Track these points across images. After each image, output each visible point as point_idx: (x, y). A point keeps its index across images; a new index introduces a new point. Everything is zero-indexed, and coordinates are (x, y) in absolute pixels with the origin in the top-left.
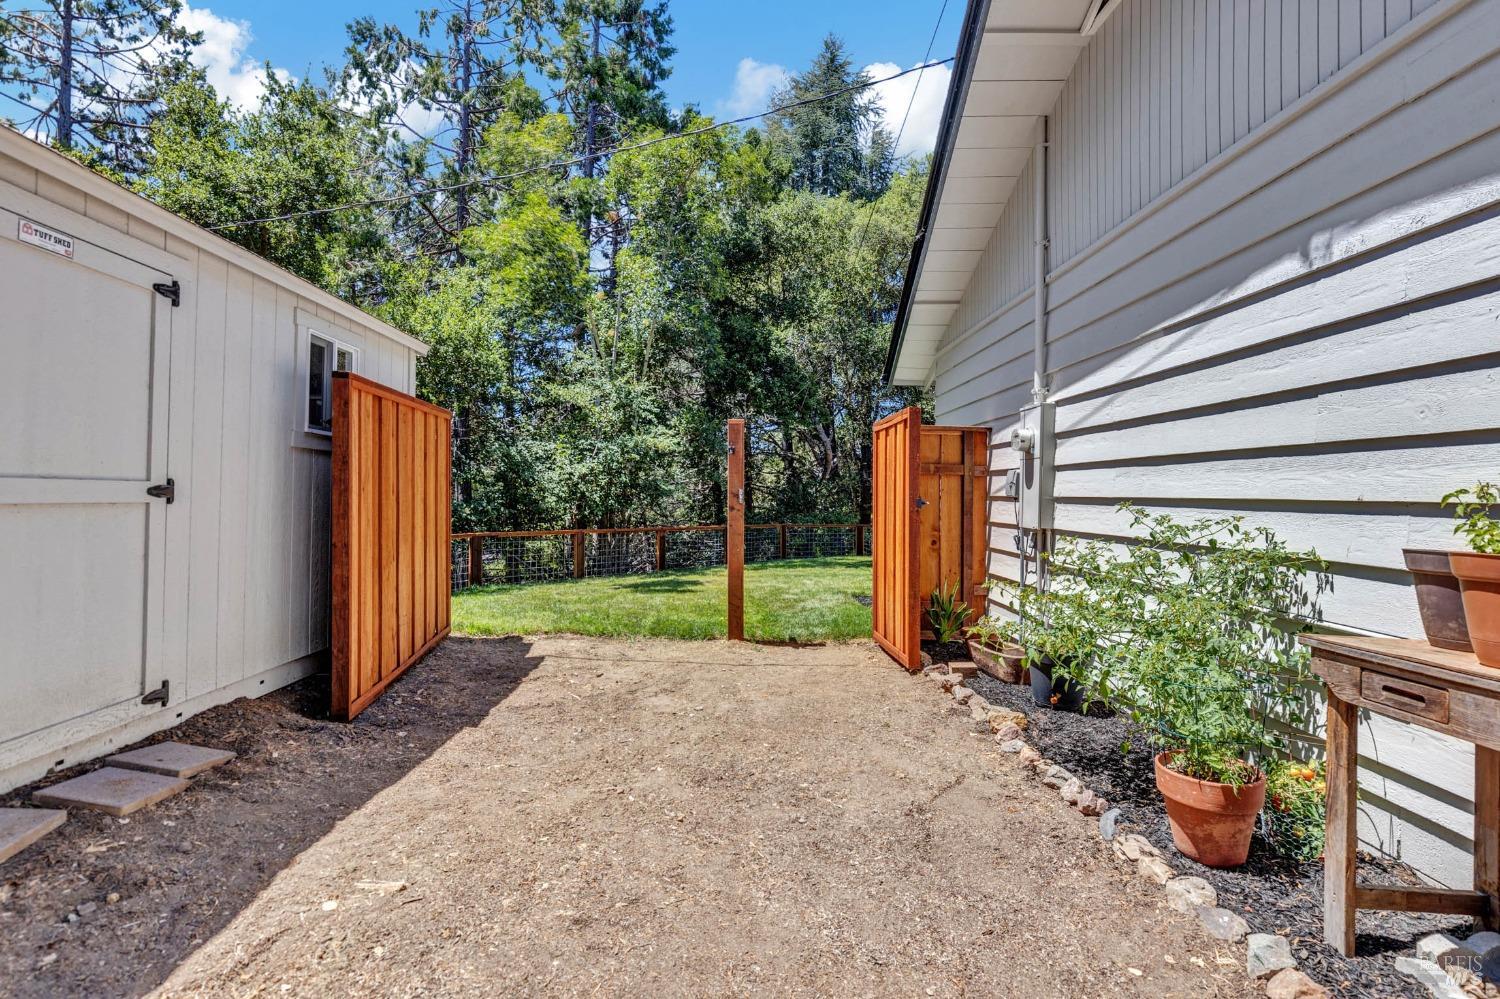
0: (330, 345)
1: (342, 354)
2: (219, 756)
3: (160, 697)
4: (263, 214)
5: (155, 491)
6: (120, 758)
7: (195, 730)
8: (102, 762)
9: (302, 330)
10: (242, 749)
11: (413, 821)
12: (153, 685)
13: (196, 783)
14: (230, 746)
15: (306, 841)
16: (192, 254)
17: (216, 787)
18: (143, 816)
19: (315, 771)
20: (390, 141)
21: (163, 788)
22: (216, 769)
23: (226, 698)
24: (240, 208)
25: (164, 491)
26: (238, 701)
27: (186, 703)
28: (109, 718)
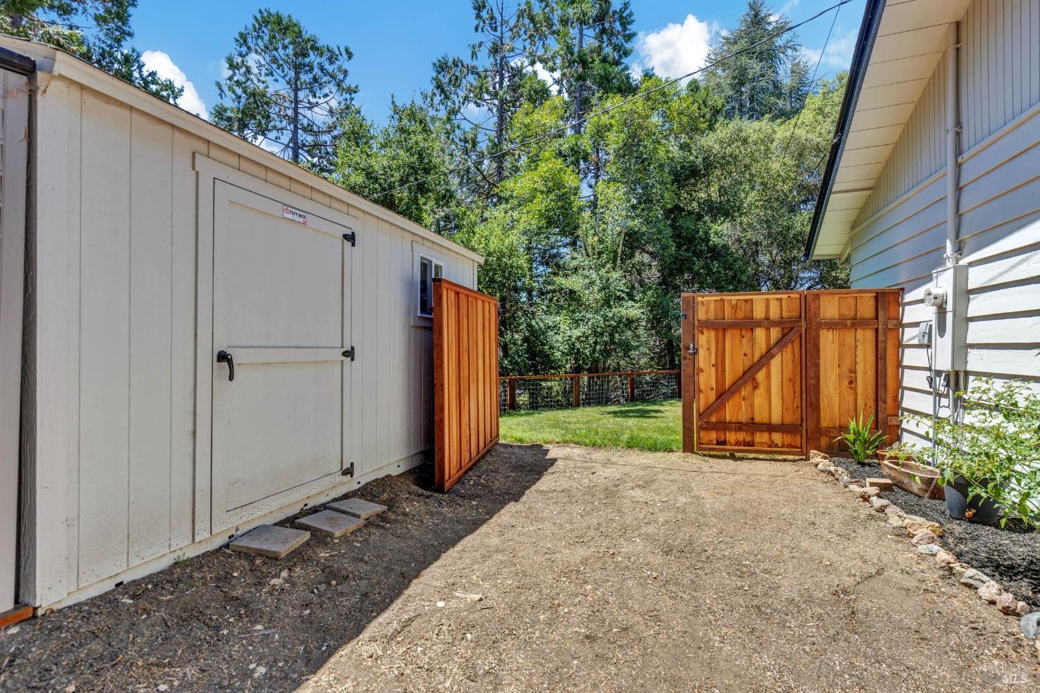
0: (431, 262)
1: (436, 267)
2: (380, 508)
3: (349, 472)
4: (391, 187)
5: (345, 354)
6: (335, 505)
7: (367, 492)
8: (324, 506)
9: (415, 254)
10: (390, 504)
11: (485, 558)
12: (346, 465)
13: (369, 523)
14: (383, 503)
15: (425, 564)
16: (360, 215)
17: (378, 526)
18: (344, 538)
19: (429, 522)
20: (457, 131)
21: (354, 524)
22: (378, 515)
23: (381, 475)
24: (380, 185)
25: (349, 354)
26: (388, 476)
27: (364, 476)
28: (327, 481)
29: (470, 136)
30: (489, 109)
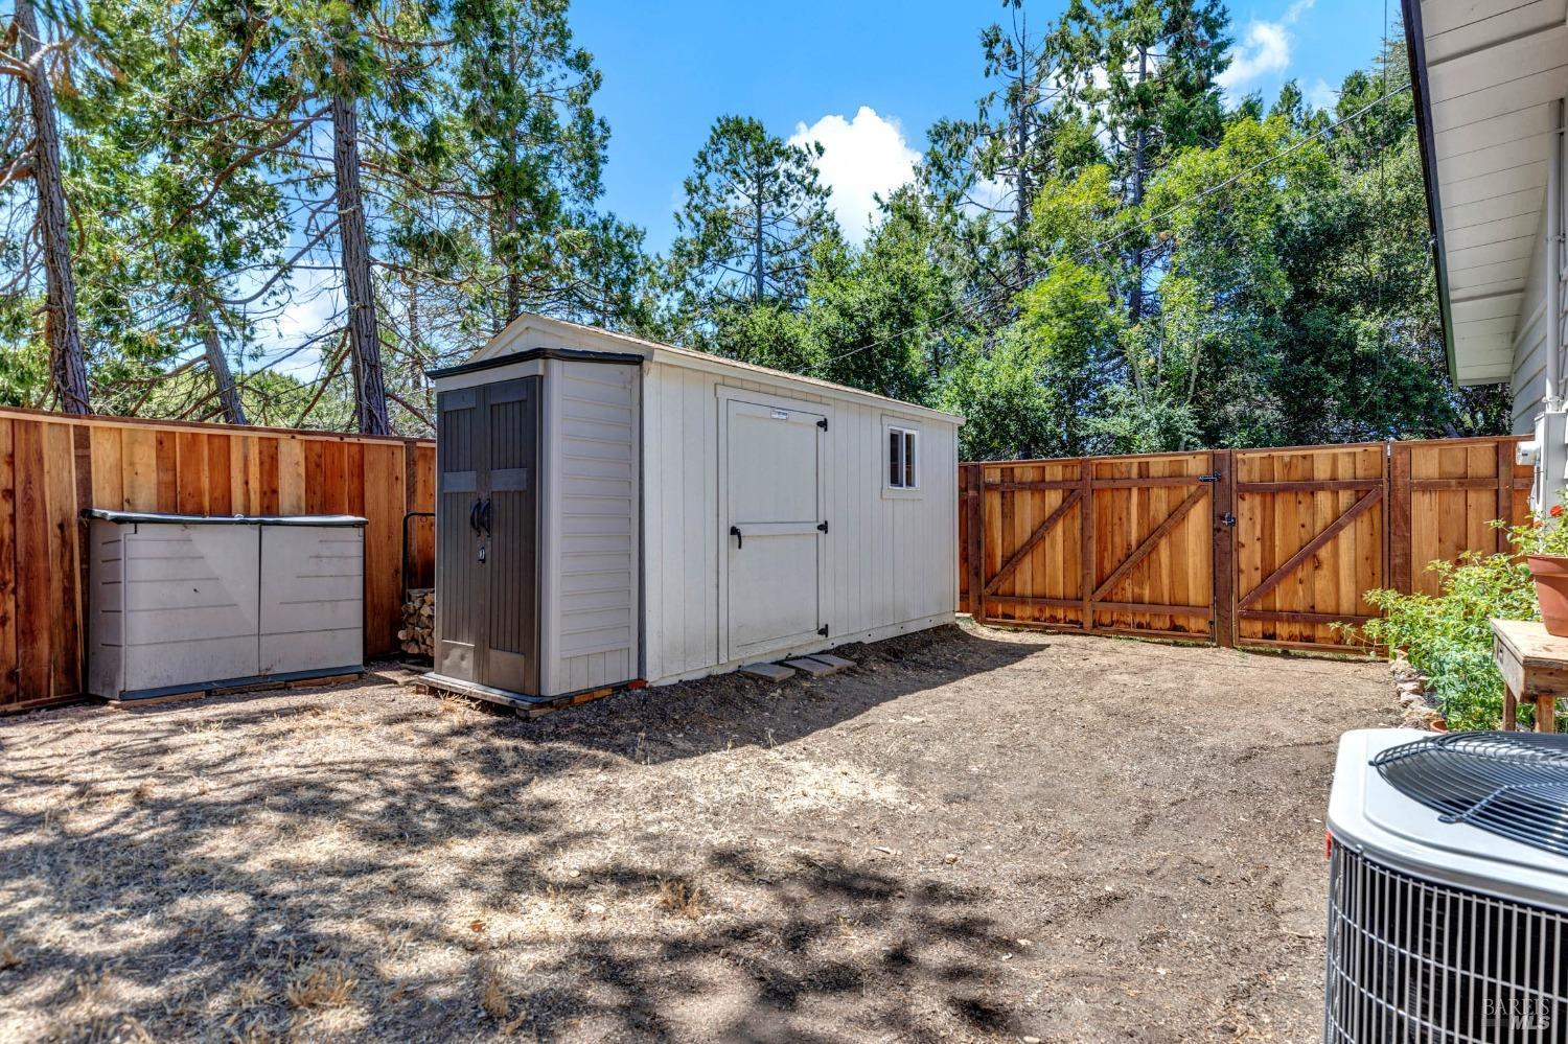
0: (901, 432)
1: (908, 437)
2: (850, 663)
3: (824, 632)
4: (870, 324)
5: (820, 528)
6: (816, 657)
7: (839, 651)
8: (805, 657)
9: (885, 428)
10: (860, 662)
11: (934, 702)
12: (822, 626)
13: (840, 672)
14: (855, 660)
15: (885, 700)
17: (848, 675)
18: (821, 678)
19: (892, 677)
20: (961, 222)
21: (827, 670)
22: (849, 668)
23: (853, 640)
24: (857, 324)
25: (824, 527)
26: (860, 643)
27: (837, 639)
28: (806, 638)
29: (976, 229)
30: (1006, 181)
